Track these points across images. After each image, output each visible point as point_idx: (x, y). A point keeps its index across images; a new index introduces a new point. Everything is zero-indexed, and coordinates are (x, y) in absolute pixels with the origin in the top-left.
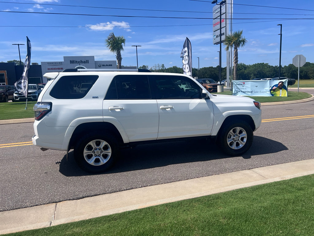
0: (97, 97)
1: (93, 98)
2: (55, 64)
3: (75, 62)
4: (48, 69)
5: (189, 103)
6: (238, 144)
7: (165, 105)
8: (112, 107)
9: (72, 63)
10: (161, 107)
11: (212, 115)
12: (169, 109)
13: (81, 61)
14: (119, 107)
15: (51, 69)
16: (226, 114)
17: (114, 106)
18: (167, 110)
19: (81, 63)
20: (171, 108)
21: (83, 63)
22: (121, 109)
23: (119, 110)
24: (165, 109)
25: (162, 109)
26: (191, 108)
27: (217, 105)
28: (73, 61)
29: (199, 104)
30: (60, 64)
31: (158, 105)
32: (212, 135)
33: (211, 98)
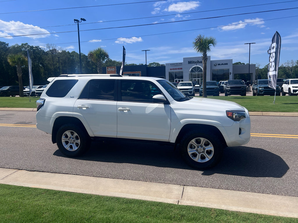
0: (73, 97)
1: (71, 97)
2: (176, 65)
3: (192, 62)
4: (170, 69)
5: (146, 107)
6: (203, 158)
7: (123, 107)
8: (80, 106)
9: (190, 64)
10: (119, 108)
11: (169, 120)
12: (126, 111)
13: (198, 61)
14: (86, 106)
15: (173, 69)
16: (184, 121)
17: (83, 105)
18: (124, 111)
19: (198, 63)
20: (129, 110)
21: (199, 63)
22: (87, 108)
23: (85, 109)
24: (123, 110)
25: (120, 110)
26: (148, 112)
27: (176, 112)
28: (191, 61)
29: (157, 108)
30: (181, 64)
31: (117, 106)
32: (170, 142)
33: (172, 103)
